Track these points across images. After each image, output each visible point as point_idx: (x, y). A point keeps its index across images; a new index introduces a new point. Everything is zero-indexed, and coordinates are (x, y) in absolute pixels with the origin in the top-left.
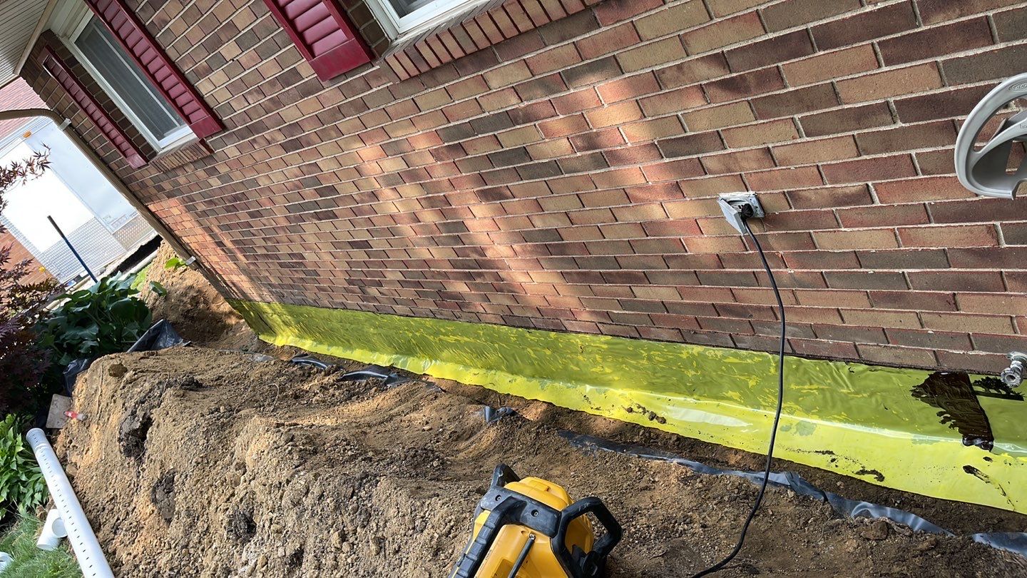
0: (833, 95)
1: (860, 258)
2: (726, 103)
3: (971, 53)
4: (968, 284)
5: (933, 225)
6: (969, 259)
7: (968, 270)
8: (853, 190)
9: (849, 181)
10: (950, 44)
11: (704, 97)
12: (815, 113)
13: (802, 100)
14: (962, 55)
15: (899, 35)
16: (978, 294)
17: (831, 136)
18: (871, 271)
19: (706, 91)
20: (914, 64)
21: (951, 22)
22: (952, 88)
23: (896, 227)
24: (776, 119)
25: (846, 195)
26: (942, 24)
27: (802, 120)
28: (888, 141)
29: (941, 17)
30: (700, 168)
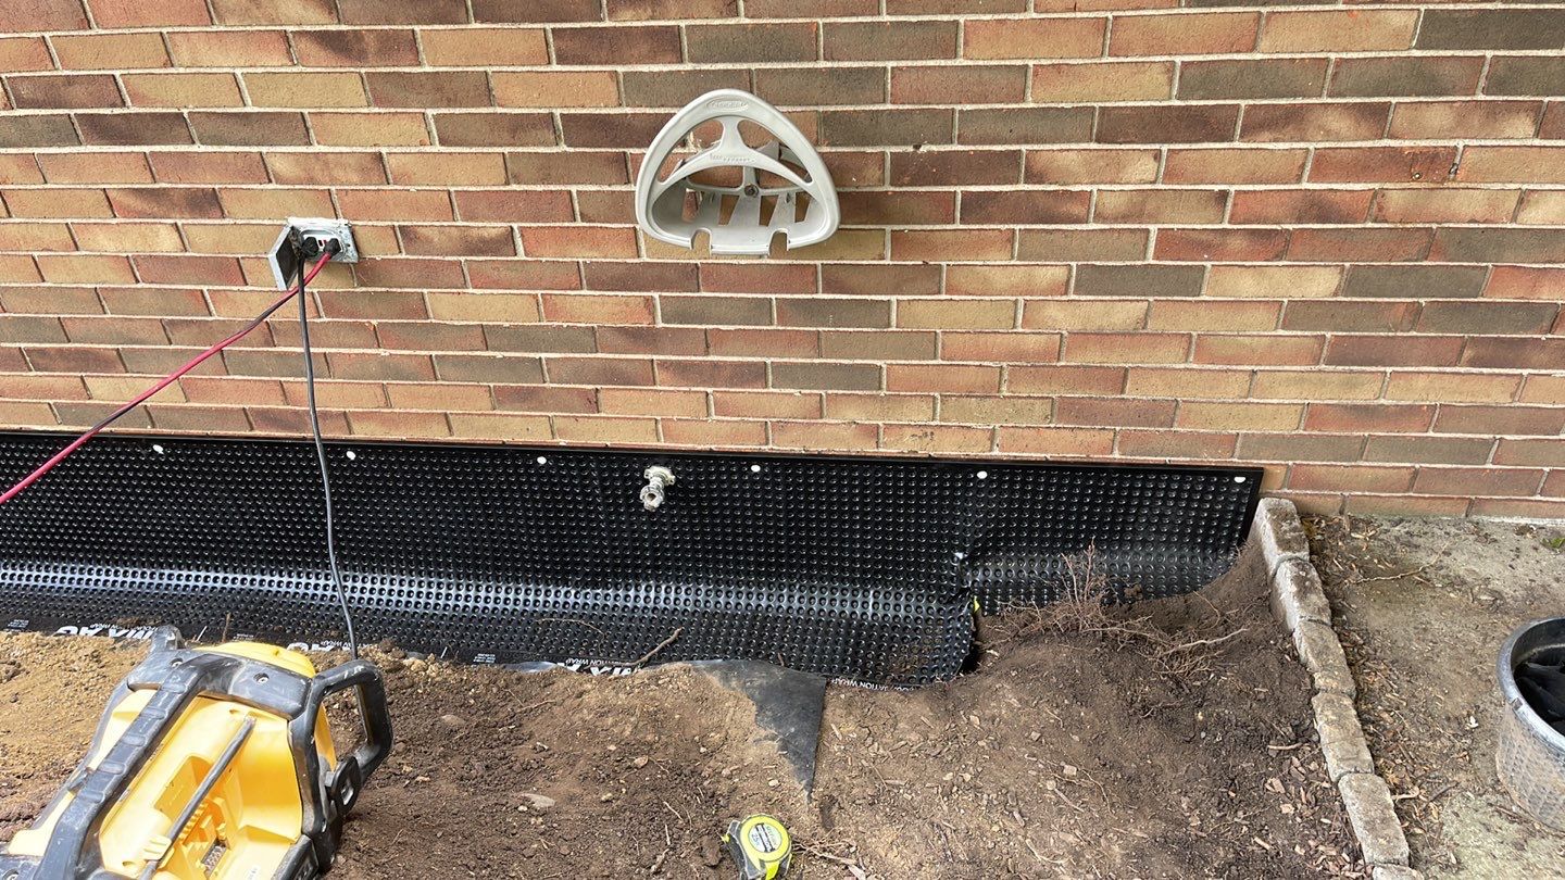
0: (484, 90)
1: (487, 336)
2: (324, 70)
3: (656, 68)
4: (615, 375)
5: (585, 292)
6: (620, 341)
7: (617, 356)
8: (494, 232)
9: (488, 219)
10: (635, 52)
11: (289, 52)
12: (457, 111)
13: (441, 88)
14: (645, 68)
15: (578, 25)
16: (623, 389)
17: (474, 150)
18: (499, 355)
19: (293, 43)
20: (590, 68)
21: (639, 24)
22: (629, 110)
23: (539, 292)
24: (399, 110)
25: (483, 240)
26: (628, 24)
27: (437, 118)
28: (547, 168)
29: (629, 14)
30: (256, 169)
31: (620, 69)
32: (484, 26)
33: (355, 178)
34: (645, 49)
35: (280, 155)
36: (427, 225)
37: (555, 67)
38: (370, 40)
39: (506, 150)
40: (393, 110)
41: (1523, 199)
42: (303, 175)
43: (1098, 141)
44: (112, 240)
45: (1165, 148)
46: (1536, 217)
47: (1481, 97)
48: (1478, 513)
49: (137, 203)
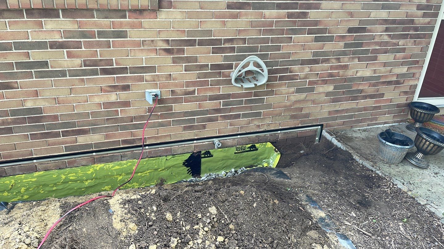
0: (195, 59)
1: (185, 114)
2: (163, 56)
3: (230, 54)
4: (211, 120)
5: (208, 101)
6: (213, 112)
7: (212, 115)
8: (191, 90)
9: (191, 87)
10: (227, 51)
11: (156, 53)
12: (190, 64)
13: (188, 59)
14: (228, 54)
15: (217, 46)
16: (212, 123)
17: (191, 72)
18: (186, 118)
19: (158, 51)
20: (218, 55)
21: (228, 46)
22: (223, 63)
23: (198, 103)
24: (177, 64)
25: (189, 92)
26: (226, 46)
27: (185, 66)
28: (206, 75)
29: (227, 44)
30: (141, 79)
31: (223, 55)
32: (199, 47)
33: (164, 79)
34: (229, 51)
35: (147, 76)
36: (178, 89)
37: (211, 55)
38: (175, 51)
39: (198, 72)
40: (176, 64)
41: (357, 72)
42: (152, 80)
43: (301, 65)
44: (98, 99)
45: (310, 66)
46: (359, 75)
47: (351, 56)
48: (352, 128)
49: (108, 89)
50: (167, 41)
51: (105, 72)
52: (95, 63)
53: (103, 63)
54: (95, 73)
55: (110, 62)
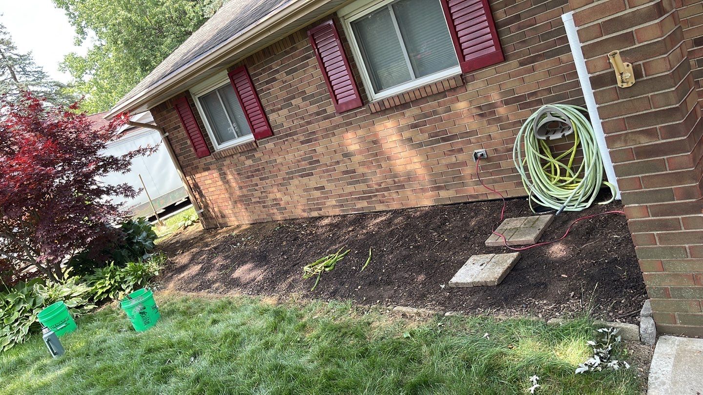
0: (507, 118)
1: (513, 170)
2: (480, 121)
11: (474, 119)
12: (503, 123)
13: (500, 120)
15: (523, 102)
17: (506, 130)
19: (474, 117)
20: (526, 110)
21: (534, 99)
26: (532, 100)
27: (500, 125)
29: (532, 98)
30: (470, 142)
31: (532, 109)
32: (506, 106)
33: (486, 140)
34: (535, 104)
35: (472, 139)
36: (500, 147)
37: (520, 111)
38: (487, 114)
39: (513, 129)
40: (492, 126)
42: (477, 142)
44: (445, 161)
49: (449, 153)
50: (480, 108)
51: (444, 140)
52: (436, 135)
53: (440, 133)
54: (438, 142)
55: (445, 132)
